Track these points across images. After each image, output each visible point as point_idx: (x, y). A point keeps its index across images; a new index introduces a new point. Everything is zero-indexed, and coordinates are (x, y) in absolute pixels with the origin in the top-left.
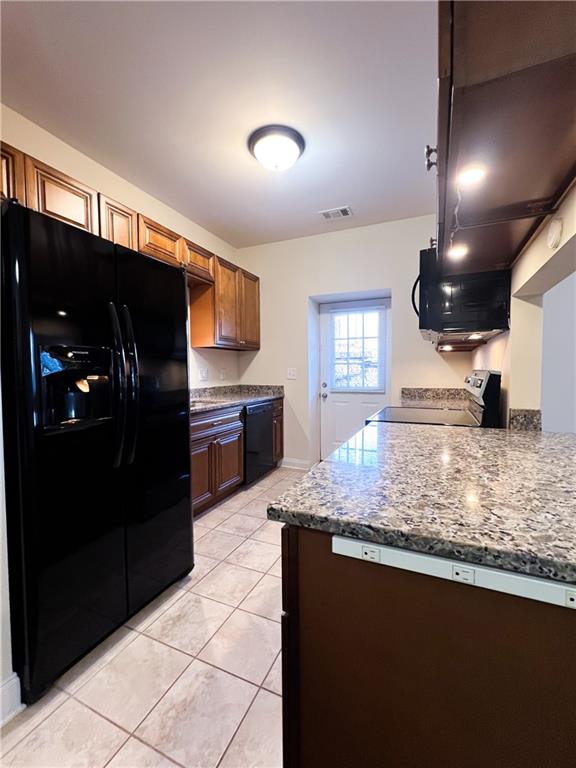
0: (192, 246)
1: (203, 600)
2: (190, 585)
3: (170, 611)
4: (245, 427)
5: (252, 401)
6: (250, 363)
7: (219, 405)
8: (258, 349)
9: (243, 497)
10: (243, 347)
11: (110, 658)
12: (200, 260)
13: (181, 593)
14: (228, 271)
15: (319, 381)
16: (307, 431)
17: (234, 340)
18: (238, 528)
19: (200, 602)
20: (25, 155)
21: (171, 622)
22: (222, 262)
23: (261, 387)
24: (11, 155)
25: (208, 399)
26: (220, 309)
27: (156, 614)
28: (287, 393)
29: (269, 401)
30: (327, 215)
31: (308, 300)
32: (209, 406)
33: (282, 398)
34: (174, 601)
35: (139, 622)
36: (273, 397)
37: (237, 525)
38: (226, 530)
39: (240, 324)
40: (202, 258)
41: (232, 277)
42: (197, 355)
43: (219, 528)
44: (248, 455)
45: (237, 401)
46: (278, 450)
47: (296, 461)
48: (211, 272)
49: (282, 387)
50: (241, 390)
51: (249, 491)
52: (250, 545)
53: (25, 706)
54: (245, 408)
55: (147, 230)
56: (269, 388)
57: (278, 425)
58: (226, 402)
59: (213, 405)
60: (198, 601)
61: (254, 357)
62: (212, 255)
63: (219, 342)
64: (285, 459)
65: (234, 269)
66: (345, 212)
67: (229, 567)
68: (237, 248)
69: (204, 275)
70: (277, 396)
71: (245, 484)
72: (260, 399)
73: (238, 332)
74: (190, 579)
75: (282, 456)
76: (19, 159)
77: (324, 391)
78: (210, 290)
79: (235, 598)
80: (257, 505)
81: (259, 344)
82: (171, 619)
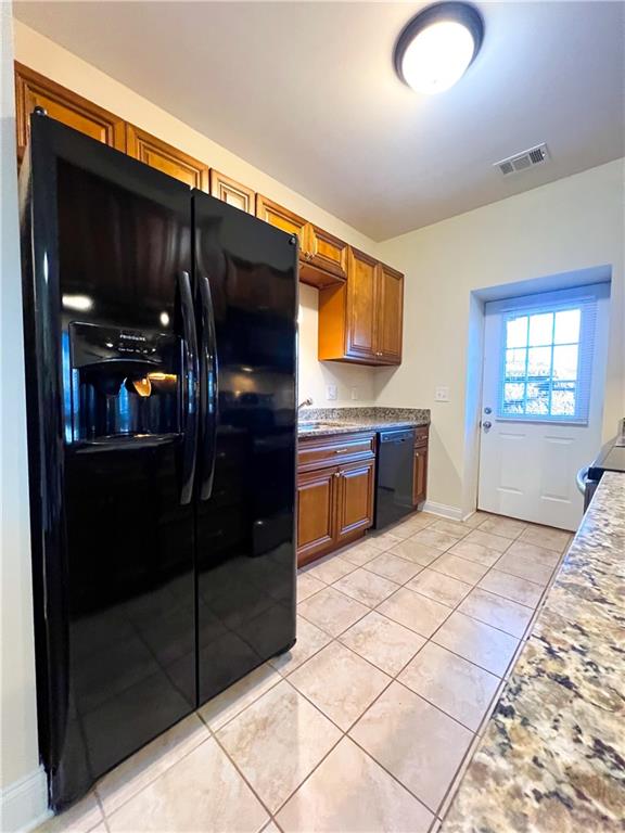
0: (322, 235)
1: (300, 699)
2: (289, 667)
3: (256, 707)
4: (377, 458)
5: (388, 426)
6: (388, 381)
7: (345, 429)
8: (399, 363)
9: (372, 545)
10: (382, 359)
11: (168, 766)
12: (330, 252)
13: (275, 678)
14: (364, 266)
15: (481, 405)
16: (462, 470)
17: (369, 351)
18: (361, 591)
19: (296, 704)
20: (126, 123)
21: (252, 727)
22: (358, 254)
23: (401, 410)
24: (110, 123)
25: (336, 422)
26: (354, 312)
27: (237, 707)
28: (433, 418)
29: (411, 427)
30: (506, 168)
31: (468, 296)
32: (332, 430)
33: (426, 426)
34: (263, 690)
35: (215, 713)
36: (415, 423)
37: (360, 585)
38: (345, 590)
39: (377, 332)
40: (332, 248)
41: (370, 274)
42: (324, 368)
43: (337, 585)
44: (379, 491)
45: (369, 425)
46: (420, 492)
47: (443, 507)
48: (343, 265)
49: (428, 411)
50: (376, 413)
51: (379, 539)
52: (374, 622)
53: (51, 813)
54: (378, 434)
55: (267, 213)
56: (410, 411)
57: (421, 459)
58: (355, 425)
59: (338, 428)
60: (294, 702)
61: (393, 373)
62: (344, 245)
63: (349, 353)
64: (428, 502)
65: (372, 262)
66: (536, 156)
67: (343, 652)
68: (378, 242)
69: (334, 270)
70: (421, 422)
71: (374, 529)
72: (399, 424)
73: (375, 342)
74: (289, 659)
75: (425, 498)
76: (119, 127)
77: (486, 418)
78: (342, 289)
79: (346, 712)
80: (389, 560)
81: (400, 358)
82: (255, 721)
